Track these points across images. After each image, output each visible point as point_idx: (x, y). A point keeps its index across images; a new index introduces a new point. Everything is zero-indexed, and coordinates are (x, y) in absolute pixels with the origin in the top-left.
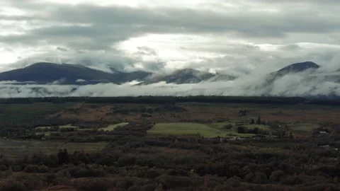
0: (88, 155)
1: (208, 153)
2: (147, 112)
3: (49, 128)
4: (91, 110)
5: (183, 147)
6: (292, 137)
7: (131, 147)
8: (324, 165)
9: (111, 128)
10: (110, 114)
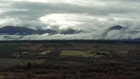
0: (39, 64)
1: (88, 63)
2: (57, 46)
3: (18, 53)
4: (33, 46)
5: (77, 61)
6: (119, 56)
7: (55, 61)
8: (137, 67)
9: (44, 53)
10: (42, 47)
